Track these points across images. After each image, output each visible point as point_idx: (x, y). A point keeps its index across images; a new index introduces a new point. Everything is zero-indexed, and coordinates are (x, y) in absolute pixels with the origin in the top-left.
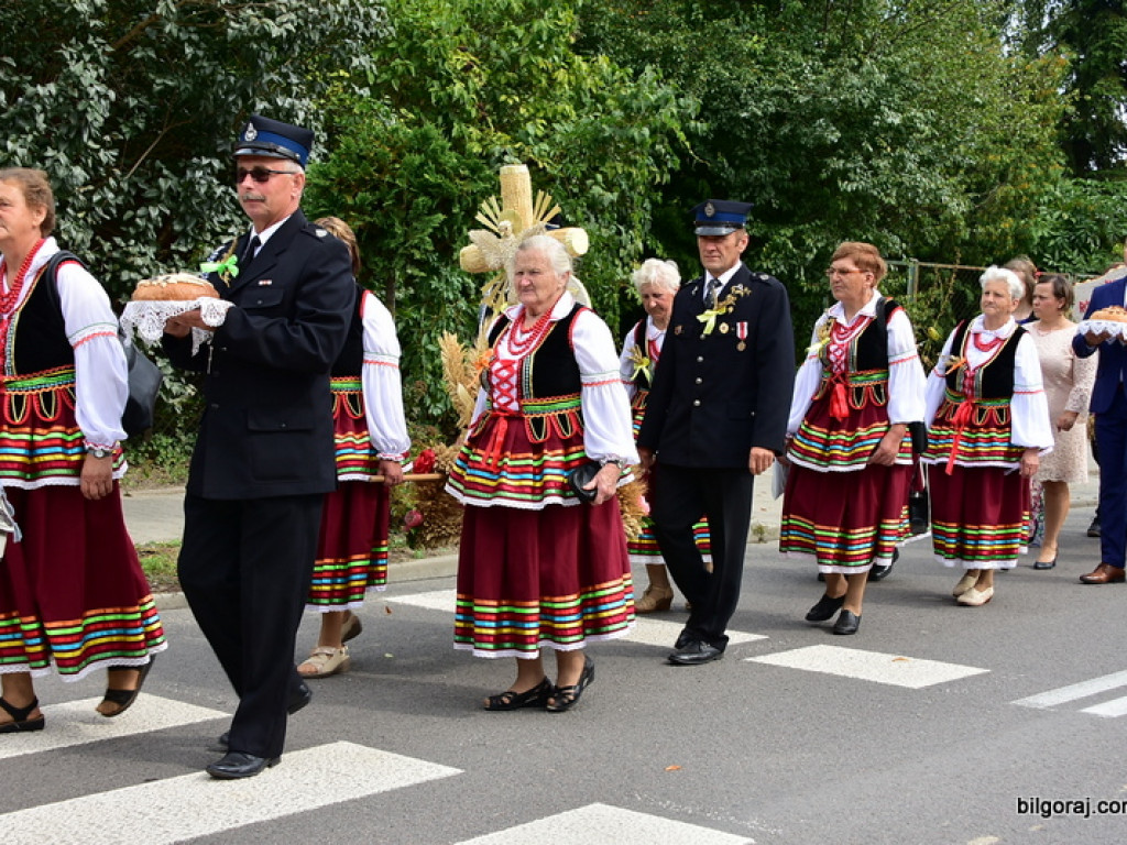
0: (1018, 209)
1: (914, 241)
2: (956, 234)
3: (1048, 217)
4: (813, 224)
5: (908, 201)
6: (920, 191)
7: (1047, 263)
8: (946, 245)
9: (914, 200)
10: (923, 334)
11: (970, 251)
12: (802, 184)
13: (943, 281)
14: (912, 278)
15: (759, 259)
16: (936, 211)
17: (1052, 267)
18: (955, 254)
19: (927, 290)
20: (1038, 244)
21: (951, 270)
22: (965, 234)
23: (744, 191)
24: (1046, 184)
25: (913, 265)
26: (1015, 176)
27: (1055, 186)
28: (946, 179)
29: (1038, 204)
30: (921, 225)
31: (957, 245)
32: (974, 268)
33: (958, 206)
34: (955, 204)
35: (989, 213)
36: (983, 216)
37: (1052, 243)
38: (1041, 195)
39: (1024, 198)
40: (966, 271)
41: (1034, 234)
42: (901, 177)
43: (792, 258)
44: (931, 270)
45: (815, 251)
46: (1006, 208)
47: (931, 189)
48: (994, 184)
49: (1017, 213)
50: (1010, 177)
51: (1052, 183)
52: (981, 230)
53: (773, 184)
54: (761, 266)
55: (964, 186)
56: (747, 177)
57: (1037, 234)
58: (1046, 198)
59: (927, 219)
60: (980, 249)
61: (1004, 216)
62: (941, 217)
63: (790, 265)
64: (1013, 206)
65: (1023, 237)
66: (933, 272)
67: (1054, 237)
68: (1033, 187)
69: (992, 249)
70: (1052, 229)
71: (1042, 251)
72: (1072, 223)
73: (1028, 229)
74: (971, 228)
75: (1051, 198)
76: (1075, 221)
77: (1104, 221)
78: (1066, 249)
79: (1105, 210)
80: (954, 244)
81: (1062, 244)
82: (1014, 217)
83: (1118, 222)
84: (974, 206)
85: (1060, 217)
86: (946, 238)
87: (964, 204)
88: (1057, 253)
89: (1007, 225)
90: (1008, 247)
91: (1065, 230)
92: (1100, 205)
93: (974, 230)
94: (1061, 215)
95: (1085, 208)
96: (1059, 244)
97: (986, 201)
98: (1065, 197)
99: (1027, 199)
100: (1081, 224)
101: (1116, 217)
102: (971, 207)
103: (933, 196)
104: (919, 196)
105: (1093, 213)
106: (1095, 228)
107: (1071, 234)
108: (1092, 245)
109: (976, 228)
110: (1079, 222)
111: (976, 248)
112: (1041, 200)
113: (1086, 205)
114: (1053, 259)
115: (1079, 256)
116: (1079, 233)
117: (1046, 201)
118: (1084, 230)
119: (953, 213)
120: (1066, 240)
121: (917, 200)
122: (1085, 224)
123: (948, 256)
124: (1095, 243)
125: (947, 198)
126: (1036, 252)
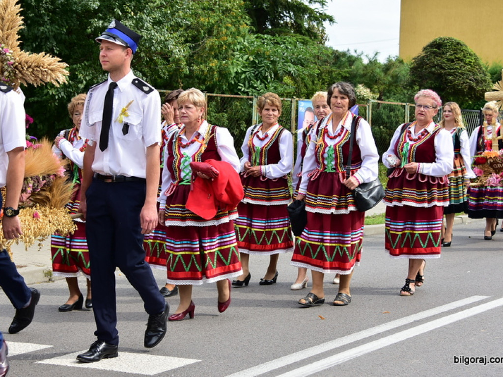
0: (220, 54)
1: (152, 75)
2: (181, 71)
3: (240, 59)
4: (83, 64)
5: (146, 48)
6: (154, 42)
7: (241, 89)
8: (174, 77)
9: (150, 47)
11: (190, 82)
12: (74, 37)
15: (47, 88)
16: (166, 56)
17: (244, 92)
18: (179, 83)
20: (235, 77)
22: (186, 71)
23: (34, 41)
24: (238, 37)
26: (218, 32)
27: (244, 39)
28: (171, 34)
29: (234, 51)
30: (156, 65)
31: (181, 78)
33: (180, 52)
34: (177, 50)
35: (202, 56)
36: (198, 58)
37: (243, 76)
38: (235, 45)
39: (224, 46)
41: (232, 71)
42: (141, 32)
43: (69, 88)
44: (163, 94)
45: (84, 82)
46: (213, 53)
47: (161, 40)
48: (203, 38)
49: (220, 56)
50: (215, 32)
51: (242, 37)
52: (195, 67)
53: (55, 37)
54: (48, 93)
55: (183, 39)
56: (36, 32)
57: (233, 70)
58: (238, 47)
59: (159, 60)
60: (196, 80)
61: (211, 59)
62: (170, 59)
63: (68, 92)
64: (217, 51)
65: (224, 72)
67: (244, 72)
68: (230, 39)
69: (205, 80)
70: (243, 67)
71: (237, 82)
72: (256, 63)
73: (227, 67)
74: (190, 66)
75: (242, 46)
76: (257, 62)
77: (276, 62)
78: (253, 80)
79: (276, 54)
80: (179, 77)
81: (250, 77)
82: (218, 59)
83: (285, 62)
84: (191, 52)
85: (248, 59)
86: (173, 73)
87: (184, 50)
88: (247, 83)
89: (214, 65)
90: (215, 79)
91: (252, 67)
92: (273, 51)
93: (191, 68)
94: (248, 57)
95: (264, 53)
96: (248, 77)
97: (199, 48)
98: (251, 46)
99: (226, 47)
100: (262, 64)
101: (283, 59)
102: (189, 53)
103: (163, 45)
104: (153, 45)
105: (269, 56)
106: (271, 66)
107: (255, 70)
108: (269, 77)
109: (193, 67)
110: (260, 62)
111: (194, 80)
112: (235, 48)
113: (265, 51)
114: (245, 87)
115: (261, 84)
116: (260, 70)
117: (239, 48)
118: (263, 68)
119: (177, 57)
120: (252, 74)
121: (152, 48)
122: (265, 64)
123: (175, 85)
124: (271, 76)
125: (172, 47)
126: (233, 83)
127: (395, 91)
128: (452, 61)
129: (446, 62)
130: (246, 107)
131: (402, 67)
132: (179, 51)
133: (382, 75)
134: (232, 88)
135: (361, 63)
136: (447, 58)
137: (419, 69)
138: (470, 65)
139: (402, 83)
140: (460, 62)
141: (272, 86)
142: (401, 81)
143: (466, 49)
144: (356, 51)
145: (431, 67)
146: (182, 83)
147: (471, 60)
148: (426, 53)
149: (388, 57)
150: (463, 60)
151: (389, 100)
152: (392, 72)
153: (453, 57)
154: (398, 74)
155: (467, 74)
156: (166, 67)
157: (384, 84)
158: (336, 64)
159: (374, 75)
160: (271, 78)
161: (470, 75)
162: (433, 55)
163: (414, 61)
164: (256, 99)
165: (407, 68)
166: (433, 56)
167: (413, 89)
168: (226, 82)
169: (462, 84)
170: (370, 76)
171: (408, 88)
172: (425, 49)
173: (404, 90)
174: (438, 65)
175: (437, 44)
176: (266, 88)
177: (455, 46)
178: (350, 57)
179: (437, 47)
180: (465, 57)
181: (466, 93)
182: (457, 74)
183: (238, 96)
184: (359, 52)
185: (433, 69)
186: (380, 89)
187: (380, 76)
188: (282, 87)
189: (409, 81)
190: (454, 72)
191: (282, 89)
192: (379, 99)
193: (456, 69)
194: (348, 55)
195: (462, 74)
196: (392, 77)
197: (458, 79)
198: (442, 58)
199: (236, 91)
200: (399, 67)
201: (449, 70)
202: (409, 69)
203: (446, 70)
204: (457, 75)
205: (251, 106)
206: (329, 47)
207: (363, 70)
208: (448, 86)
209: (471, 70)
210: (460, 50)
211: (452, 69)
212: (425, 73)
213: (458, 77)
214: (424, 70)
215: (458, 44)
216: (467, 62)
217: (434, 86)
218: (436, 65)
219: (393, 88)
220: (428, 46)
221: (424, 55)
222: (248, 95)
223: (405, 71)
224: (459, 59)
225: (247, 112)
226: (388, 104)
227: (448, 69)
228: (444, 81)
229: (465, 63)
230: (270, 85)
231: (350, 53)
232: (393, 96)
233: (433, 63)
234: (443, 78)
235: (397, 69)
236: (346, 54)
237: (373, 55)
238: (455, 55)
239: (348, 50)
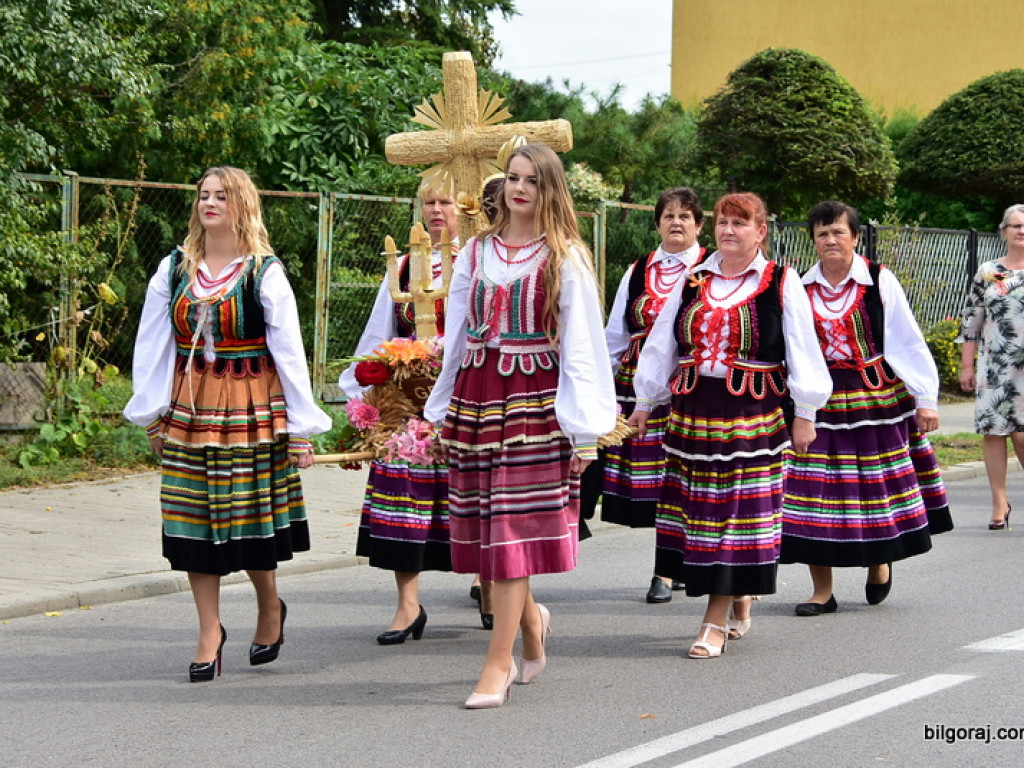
0: (238, 89)
1: (70, 141)
2: (140, 131)
3: (286, 103)
5: (56, 76)
6: (76, 60)
7: (289, 176)
8: (124, 147)
9: (65, 74)
10: (91, 294)
11: (165, 158)
13: (120, 208)
14: (68, 203)
16: (104, 94)
17: (296, 184)
18: (136, 162)
19: (94, 221)
20: (273, 146)
21: (132, 188)
22: (155, 131)
24: (281, 49)
25: (71, 183)
26: (231, 35)
27: (295, 54)
28: (116, 40)
29: (270, 82)
30: (80, 115)
31: (142, 148)
32: (168, 185)
33: (138, 85)
34: (132, 80)
35: (192, 96)
36: (182, 101)
38: (273, 68)
39: (247, 71)
40: (158, 190)
41: (265, 131)
42: (42, 36)
44: (99, 189)
46: (220, 89)
47: (92, 56)
48: (197, 49)
49: (238, 96)
50: (224, 37)
51: (289, 48)
52: (177, 123)
55: (146, 53)
57: (270, 130)
58: (281, 73)
59: (89, 106)
60: (179, 155)
61: (216, 101)
62: (115, 103)
64: (230, 84)
65: (248, 135)
66: (102, 192)
67: (297, 135)
68: (260, 55)
69: (200, 154)
70: (294, 123)
71: (278, 158)
72: (325, 111)
73: (255, 122)
74: (164, 121)
75: (290, 72)
76: (328, 110)
77: (373, 109)
78: (318, 155)
79: (375, 91)
80: (137, 146)
81: (310, 147)
82: (233, 102)
83: (396, 111)
84: (167, 85)
85: (305, 104)
86: (122, 137)
87: (149, 81)
88: (303, 161)
89: (222, 116)
90: (224, 151)
91: (315, 123)
92: (366, 83)
93: (167, 124)
94: (307, 98)
95: (344, 89)
96: (305, 146)
97: (186, 77)
98: (311, 71)
99: (252, 74)
100: (340, 114)
101: (391, 102)
102: (161, 86)
103: (96, 67)
104: (73, 69)
105: (357, 97)
106: (361, 121)
107: (324, 130)
108: (358, 147)
109: (171, 121)
110: (336, 110)
111: (174, 153)
112: (274, 76)
113: (346, 84)
114: (298, 171)
115: (337, 164)
116: (335, 130)
117: (282, 78)
118: (343, 124)
119: (132, 96)
120: (317, 140)
121: (71, 74)
122: (346, 115)
123: (127, 166)
124: (361, 143)
125: (119, 72)
126: (270, 160)
127: (663, 179)
128: (800, 106)
129: (784, 109)
130: (301, 218)
131: (679, 122)
132: (136, 82)
133: (632, 140)
134: (266, 172)
135: (580, 111)
136: (786, 100)
137: (720, 127)
138: (843, 115)
139: (679, 159)
140: (817, 109)
141: (366, 169)
142: (676, 154)
143: (832, 78)
144: (567, 83)
145: (748, 121)
146: (145, 161)
147: (843, 105)
148: (737, 86)
149: (644, 96)
150: (825, 104)
151: (648, 200)
152: (653, 133)
153: (801, 97)
154: (670, 138)
155: (835, 138)
156: (105, 123)
157: (636, 162)
158: (520, 114)
159: (611, 141)
160: (363, 148)
161: (841, 139)
162: (753, 93)
163: (706, 105)
164: (326, 199)
165: (691, 123)
166: (753, 95)
167: (706, 174)
168: (252, 158)
169: (823, 161)
170: (602, 142)
171: (694, 171)
172: (733, 77)
173: (683, 177)
174: (765, 116)
175: (762, 66)
176: (350, 172)
177: (806, 71)
178: (554, 97)
179: (763, 72)
180: (829, 97)
181: (832, 184)
182: (811, 137)
183: (282, 193)
184: (574, 85)
185: (754, 127)
186: (626, 175)
187: (627, 142)
188: (390, 172)
189: (697, 155)
190: (803, 134)
191: (390, 175)
192: (625, 198)
193: (808, 125)
194: (549, 93)
195: (822, 137)
196: (656, 145)
197: (814, 150)
198: (775, 98)
199: (277, 181)
200: (671, 122)
201: (792, 130)
202: (696, 126)
203: (783, 127)
204: (811, 141)
205: (315, 216)
206: (501, 73)
207: (585, 130)
208: (789, 167)
209: (844, 128)
210: (817, 80)
211: (800, 126)
212: (736, 137)
213: (814, 146)
214: (731, 129)
215: (814, 65)
216: (834, 110)
217: (757, 167)
218: (760, 117)
219: (657, 172)
220: (741, 70)
221: (731, 91)
222: (306, 189)
223: (686, 131)
224: (815, 102)
225: (304, 232)
226: (645, 212)
227: (790, 125)
228: (780, 156)
229: (830, 112)
230: (360, 166)
231: (552, 89)
232: (658, 192)
233: (754, 111)
234: (777, 149)
235: (666, 127)
236: (545, 91)
237: (610, 93)
238: (807, 92)
239: (549, 81)
